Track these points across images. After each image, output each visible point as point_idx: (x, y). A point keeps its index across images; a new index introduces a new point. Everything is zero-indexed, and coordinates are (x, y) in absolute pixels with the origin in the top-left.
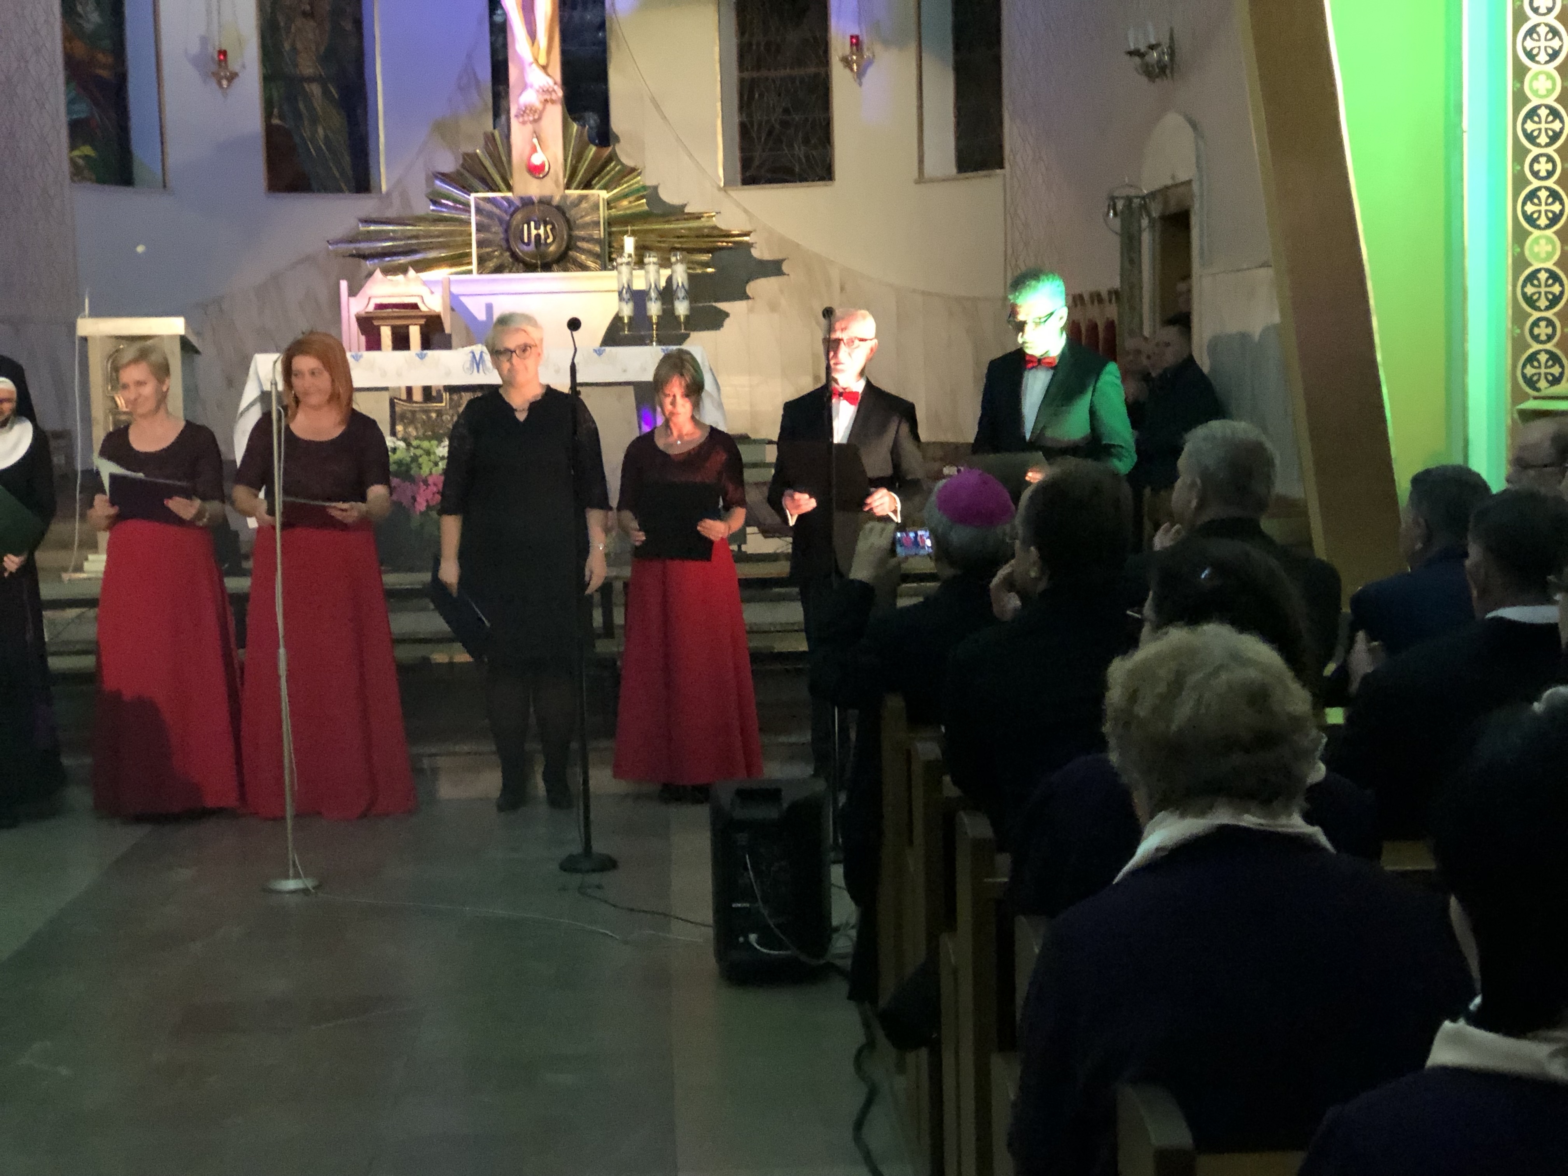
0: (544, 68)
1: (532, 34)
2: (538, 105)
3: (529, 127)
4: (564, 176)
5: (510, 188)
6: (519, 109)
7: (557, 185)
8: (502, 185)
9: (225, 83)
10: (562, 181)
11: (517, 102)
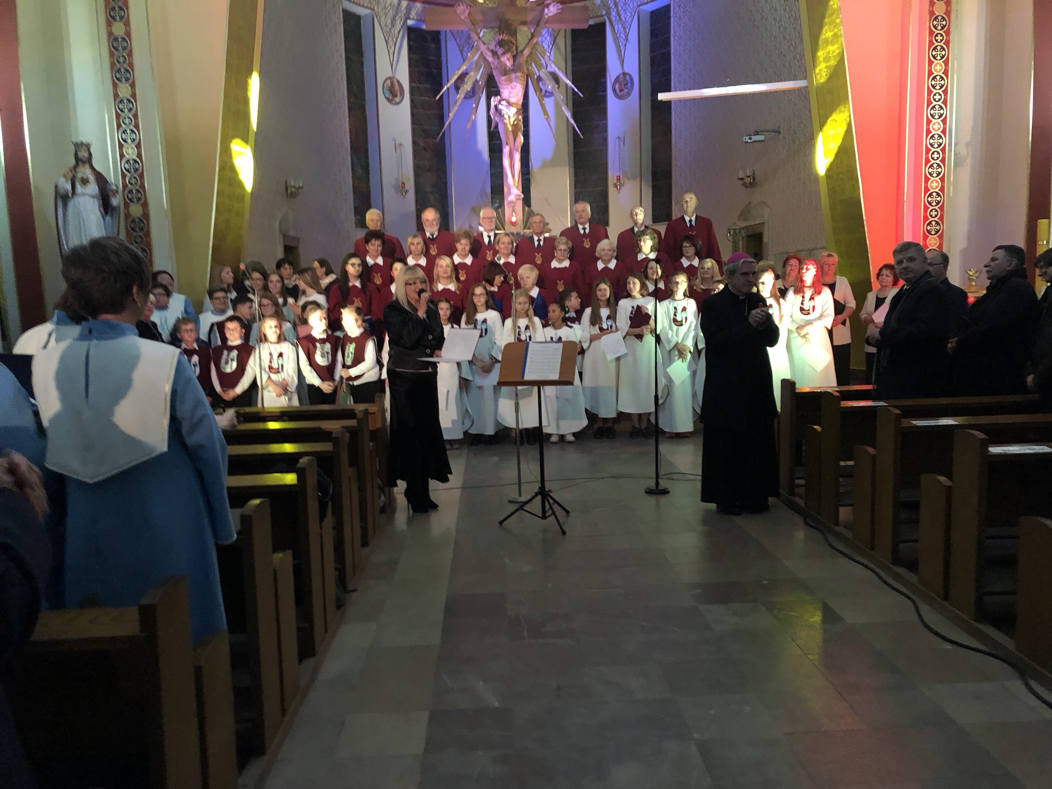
0: (517, 188)
1: (513, 176)
2: (515, 200)
3: (511, 208)
4: (523, 224)
5: (504, 229)
6: (508, 202)
7: (521, 228)
8: (502, 229)
9: (404, 194)
10: (522, 227)
11: (507, 199)
